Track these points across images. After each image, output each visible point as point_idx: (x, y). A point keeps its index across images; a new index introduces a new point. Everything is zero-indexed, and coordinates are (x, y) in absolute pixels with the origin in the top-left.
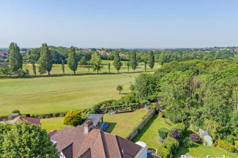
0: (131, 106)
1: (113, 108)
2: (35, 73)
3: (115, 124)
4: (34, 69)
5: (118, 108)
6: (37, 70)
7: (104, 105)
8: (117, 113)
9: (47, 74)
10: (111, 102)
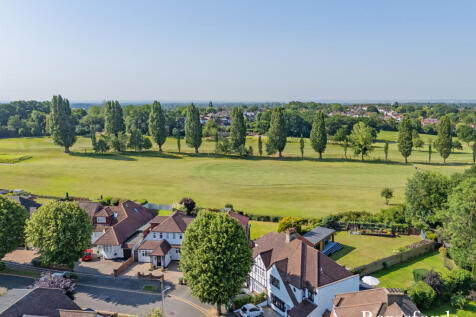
2: (261, 152)
3: (353, 249)
4: (260, 147)
6: (264, 148)
9: (277, 155)
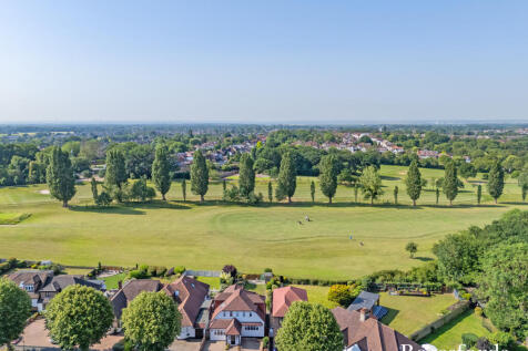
0: (428, 287)
1: (396, 286)
2: (271, 198)
3: (398, 312)
5: (405, 286)
7: (381, 278)
8: (402, 294)
10: (393, 274)
